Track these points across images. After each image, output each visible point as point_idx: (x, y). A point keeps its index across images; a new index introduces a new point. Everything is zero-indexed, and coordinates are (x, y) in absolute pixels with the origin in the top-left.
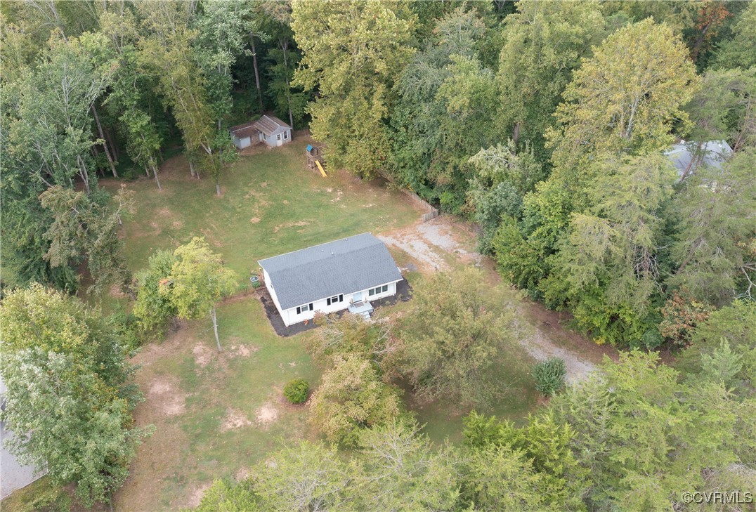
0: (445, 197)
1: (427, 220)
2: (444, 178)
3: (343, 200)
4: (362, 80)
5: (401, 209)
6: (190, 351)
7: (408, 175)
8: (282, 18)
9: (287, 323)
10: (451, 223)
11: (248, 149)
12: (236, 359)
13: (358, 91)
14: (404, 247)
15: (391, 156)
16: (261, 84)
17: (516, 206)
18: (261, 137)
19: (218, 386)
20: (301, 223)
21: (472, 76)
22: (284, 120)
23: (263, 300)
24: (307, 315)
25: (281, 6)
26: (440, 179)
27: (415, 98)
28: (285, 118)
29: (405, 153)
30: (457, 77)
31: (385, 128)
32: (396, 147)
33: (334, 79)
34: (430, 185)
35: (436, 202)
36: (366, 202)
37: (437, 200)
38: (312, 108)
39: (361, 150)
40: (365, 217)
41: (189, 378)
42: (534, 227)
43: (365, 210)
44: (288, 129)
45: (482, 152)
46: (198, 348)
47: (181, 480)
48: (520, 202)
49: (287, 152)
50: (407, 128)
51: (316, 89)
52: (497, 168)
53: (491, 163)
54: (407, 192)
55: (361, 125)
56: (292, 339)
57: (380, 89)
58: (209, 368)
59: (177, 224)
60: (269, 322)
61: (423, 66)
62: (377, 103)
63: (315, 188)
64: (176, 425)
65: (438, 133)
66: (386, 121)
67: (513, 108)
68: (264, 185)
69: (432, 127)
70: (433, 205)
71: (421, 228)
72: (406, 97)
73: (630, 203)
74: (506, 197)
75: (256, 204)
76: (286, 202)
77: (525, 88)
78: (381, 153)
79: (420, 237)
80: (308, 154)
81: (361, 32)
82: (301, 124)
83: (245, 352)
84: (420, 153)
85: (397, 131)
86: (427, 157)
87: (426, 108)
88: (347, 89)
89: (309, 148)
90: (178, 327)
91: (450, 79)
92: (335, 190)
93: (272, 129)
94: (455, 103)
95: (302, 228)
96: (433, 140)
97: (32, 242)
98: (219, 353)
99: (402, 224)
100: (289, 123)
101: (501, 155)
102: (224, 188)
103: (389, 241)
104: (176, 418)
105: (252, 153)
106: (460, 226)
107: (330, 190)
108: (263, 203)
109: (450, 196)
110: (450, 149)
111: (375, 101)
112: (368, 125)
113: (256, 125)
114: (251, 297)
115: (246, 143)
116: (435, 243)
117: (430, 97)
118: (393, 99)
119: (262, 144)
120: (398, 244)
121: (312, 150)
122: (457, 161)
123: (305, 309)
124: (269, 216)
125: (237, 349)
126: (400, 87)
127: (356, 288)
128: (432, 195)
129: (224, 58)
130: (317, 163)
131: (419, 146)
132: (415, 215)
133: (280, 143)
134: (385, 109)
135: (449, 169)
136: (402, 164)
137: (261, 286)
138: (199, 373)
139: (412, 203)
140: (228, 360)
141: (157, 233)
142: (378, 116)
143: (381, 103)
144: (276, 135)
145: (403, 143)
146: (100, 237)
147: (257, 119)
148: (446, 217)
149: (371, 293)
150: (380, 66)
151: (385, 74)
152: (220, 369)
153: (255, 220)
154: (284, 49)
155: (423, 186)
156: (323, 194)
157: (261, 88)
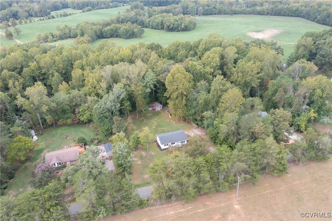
0: (200, 123)
1: (195, 128)
2: (199, 118)
3: (175, 123)
4: (181, 96)
5: (189, 126)
6: (141, 153)
7: (191, 118)
8: (162, 81)
9: (162, 148)
10: (201, 129)
11: (151, 110)
12: (151, 155)
13: (180, 98)
14: (189, 134)
15: (187, 113)
16: (154, 94)
17: (212, 124)
18: (154, 108)
19: (148, 159)
20: (165, 128)
21: (204, 96)
22: (160, 103)
23: (157, 144)
24: (167, 147)
25: (162, 78)
26: (198, 118)
27: (192, 100)
28: (161, 103)
29: (190, 112)
30: (201, 96)
31: (186, 106)
32: (188, 111)
33: (174, 95)
34: (196, 120)
35: (197, 124)
36: (181, 124)
37: (198, 124)
38: (168, 101)
39: (180, 111)
40: (180, 127)
41: (141, 158)
42: (216, 128)
43: (180, 126)
44: (162, 106)
45: (206, 112)
46: (143, 153)
47: (142, 174)
48: (213, 123)
49: (161, 111)
50: (191, 107)
51: (170, 97)
52: (209, 116)
53: (207, 115)
54: (191, 122)
55: (180, 106)
56: (163, 151)
57: (185, 98)
58: (145, 156)
59: (135, 128)
60: (158, 148)
61: (195, 93)
62: (184, 101)
63: (168, 120)
64: (140, 165)
65: (197, 108)
66: (186, 105)
67: (213, 103)
68: (156, 119)
69: (196, 107)
70: (197, 125)
71: (194, 130)
72: (190, 100)
73: (230, 122)
74: (210, 122)
75: (154, 124)
76: (161, 123)
77: (215, 99)
78: (185, 112)
79: (193, 132)
80: (167, 112)
81: (181, 86)
82: (165, 105)
83: (153, 154)
84: (193, 112)
85: (188, 107)
86: (195, 113)
87: (195, 102)
88: (177, 98)
89: (167, 111)
90: (138, 149)
91: (200, 96)
92: (173, 121)
93: (158, 106)
94: (200, 102)
95: (165, 129)
96: (196, 109)
97: (108, 128)
98: (148, 153)
99: (189, 129)
100: (161, 104)
101: (209, 113)
102: (146, 120)
103: (186, 133)
104: (140, 164)
105: (152, 112)
106: (203, 130)
107: (172, 121)
108: (155, 123)
109: (201, 123)
110: (200, 112)
111: (183, 100)
112: (182, 106)
113: (153, 105)
114: (154, 143)
115: (150, 109)
116: (196, 133)
117: (196, 100)
118: (187, 100)
119: (155, 109)
120: (188, 133)
121: (168, 111)
122: (201, 114)
123: (166, 145)
124: (157, 126)
125: (151, 153)
126: (189, 97)
127: (178, 141)
128: (196, 122)
129: (149, 90)
130: (169, 114)
131: (193, 111)
132: (192, 127)
133: (159, 109)
134: (186, 102)
135: (200, 116)
136: (189, 115)
137: (156, 141)
138: (144, 157)
139: (192, 125)
140: (150, 155)
141: (131, 129)
142: (184, 104)
143: (185, 101)
144: (158, 107)
145: (190, 110)
146: (124, 127)
147: (153, 103)
148: (200, 128)
149: (181, 142)
150: (185, 93)
151: (186, 94)
152: (148, 156)
153: (154, 127)
154: (162, 86)
155: (194, 120)
156: (170, 122)
157: (155, 95)
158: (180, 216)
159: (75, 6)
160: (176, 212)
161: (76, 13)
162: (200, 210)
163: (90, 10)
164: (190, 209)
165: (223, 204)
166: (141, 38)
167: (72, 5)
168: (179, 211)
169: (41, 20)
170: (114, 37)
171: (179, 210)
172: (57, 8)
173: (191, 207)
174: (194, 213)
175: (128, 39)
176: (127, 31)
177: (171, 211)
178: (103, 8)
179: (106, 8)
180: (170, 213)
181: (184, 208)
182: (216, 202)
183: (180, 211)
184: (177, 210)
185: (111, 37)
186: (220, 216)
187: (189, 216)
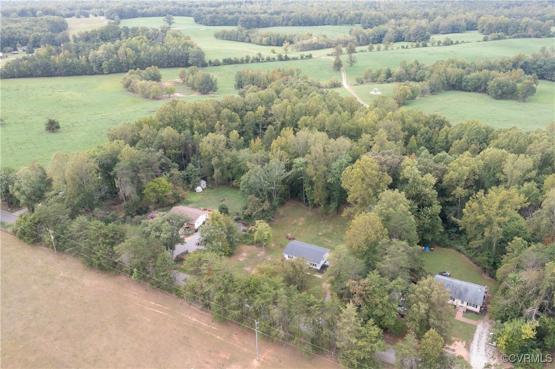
19: (254, 262)
58: (258, 257)
138: (255, 257)
152: (260, 259)
158: (196, 328)
159: (485, 29)
160: (198, 322)
161: (470, 41)
162: (219, 337)
163: (499, 38)
164: (213, 329)
165: (246, 350)
166: (524, 101)
167: (482, 26)
168: (201, 323)
169: (403, 47)
170: (480, 92)
171: (203, 322)
172: (457, 29)
173: (215, 328)
174: (210, 335)
175: (499, 99)
176: (500, 86)
177: (195, 318)
178: (530, 37)
179: (537, 36)
180: (193, 319)
181: (209, 324)
182: (244, 342)
183: (203, 324)
184: (201, 321)
185: (473, 91)
186: (228, 357)
187: (202, 334)
